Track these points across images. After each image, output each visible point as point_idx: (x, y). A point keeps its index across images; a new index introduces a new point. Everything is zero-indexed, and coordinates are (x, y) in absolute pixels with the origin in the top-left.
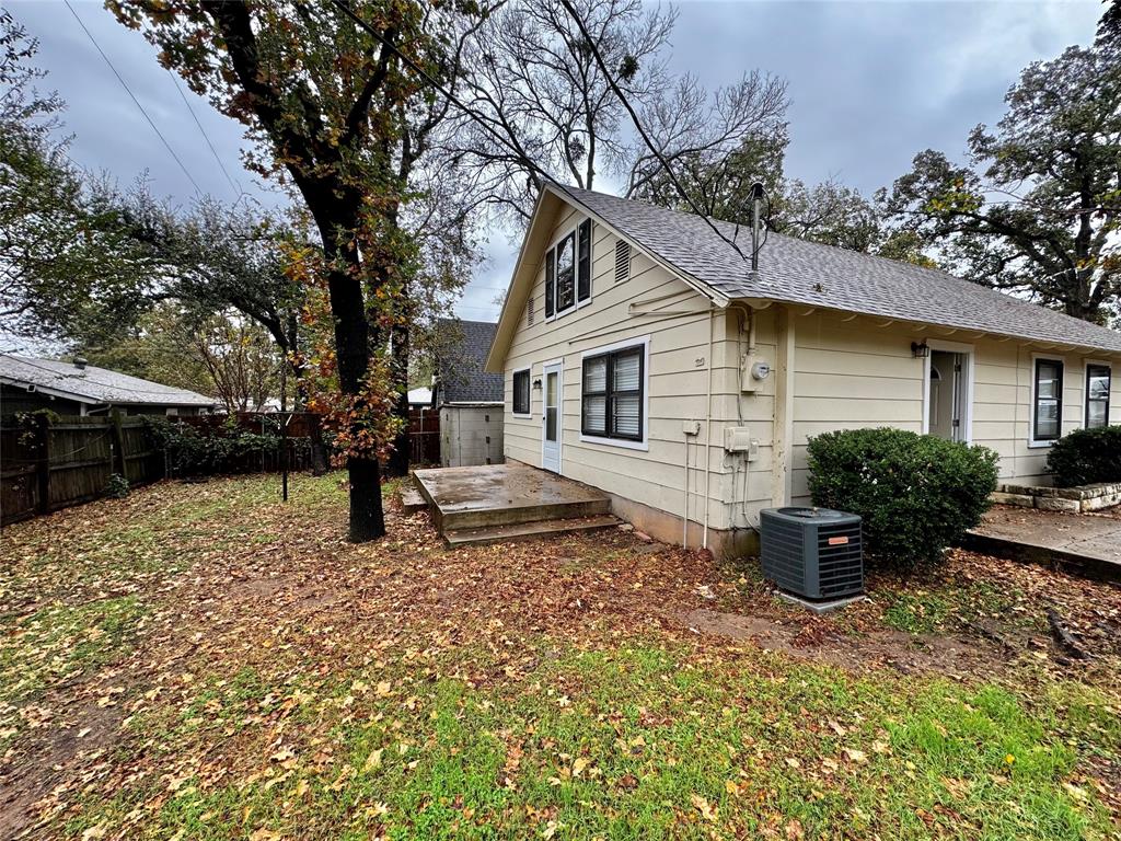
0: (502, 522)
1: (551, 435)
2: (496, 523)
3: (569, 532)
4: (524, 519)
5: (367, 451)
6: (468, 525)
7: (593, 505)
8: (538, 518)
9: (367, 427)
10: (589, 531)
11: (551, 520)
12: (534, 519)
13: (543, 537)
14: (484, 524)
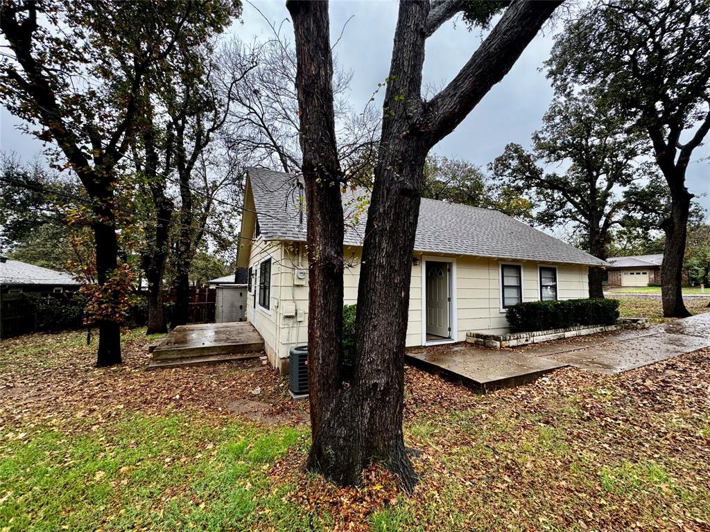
0: (191, 355)
1: (254, 307)
2: (188, 356)
3: (227, 361)
4: (206, 354)
5: (107, 315)
6: (169, 357)
7: (253, 346)
8: (216, 353)
9: (106, 302)
10: (239, 360)
11: (223, 354)
12: (213, 353)
13: (209, 364)
14: (180, 356)
